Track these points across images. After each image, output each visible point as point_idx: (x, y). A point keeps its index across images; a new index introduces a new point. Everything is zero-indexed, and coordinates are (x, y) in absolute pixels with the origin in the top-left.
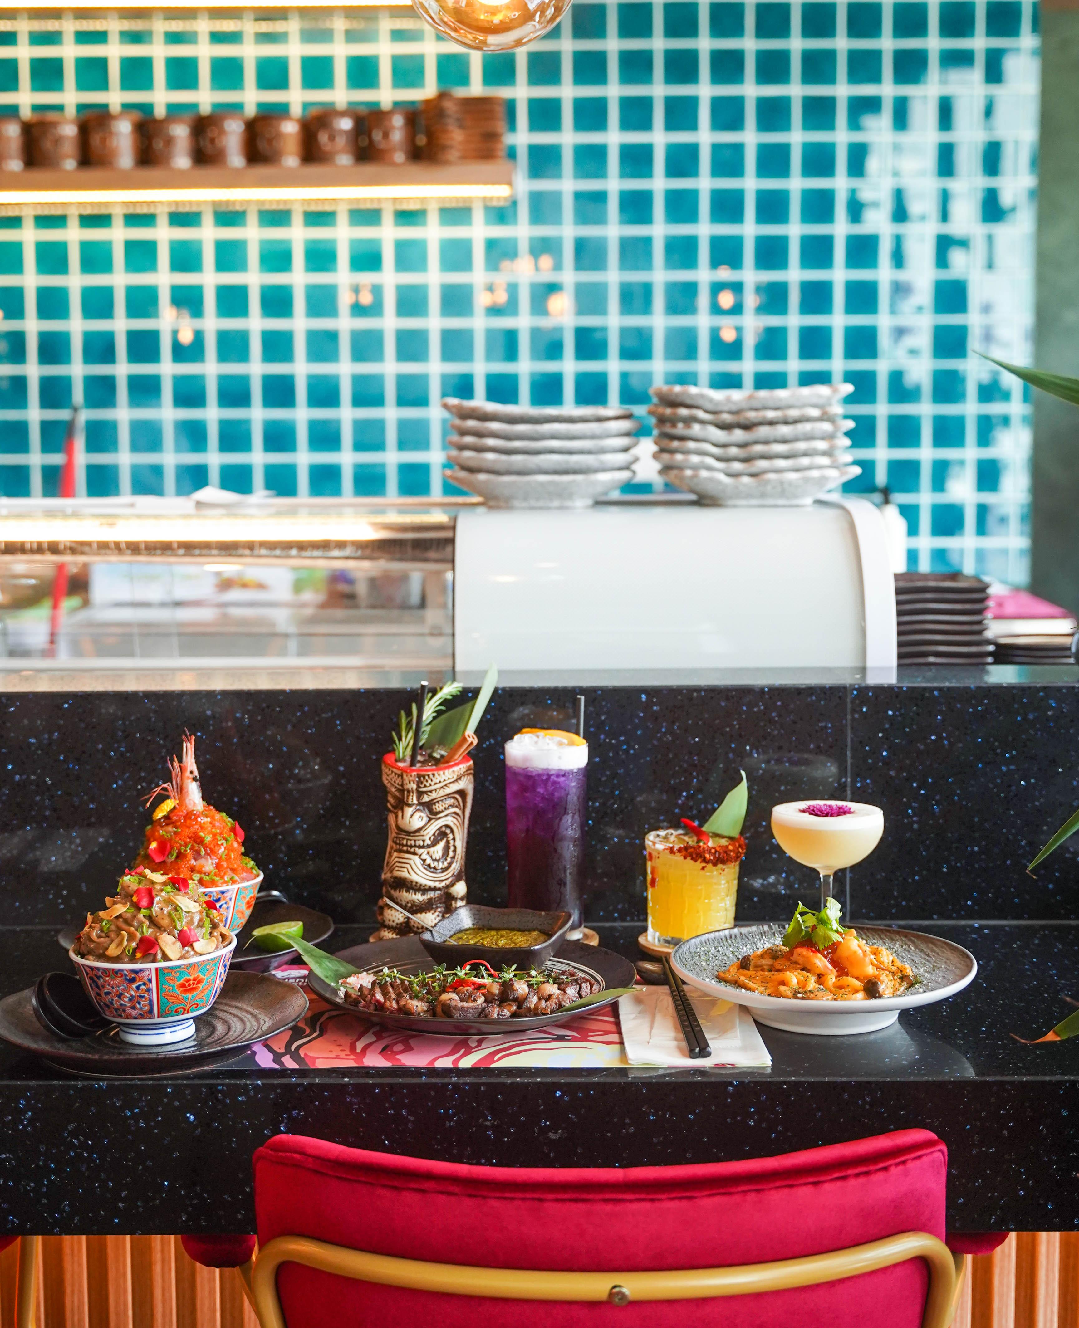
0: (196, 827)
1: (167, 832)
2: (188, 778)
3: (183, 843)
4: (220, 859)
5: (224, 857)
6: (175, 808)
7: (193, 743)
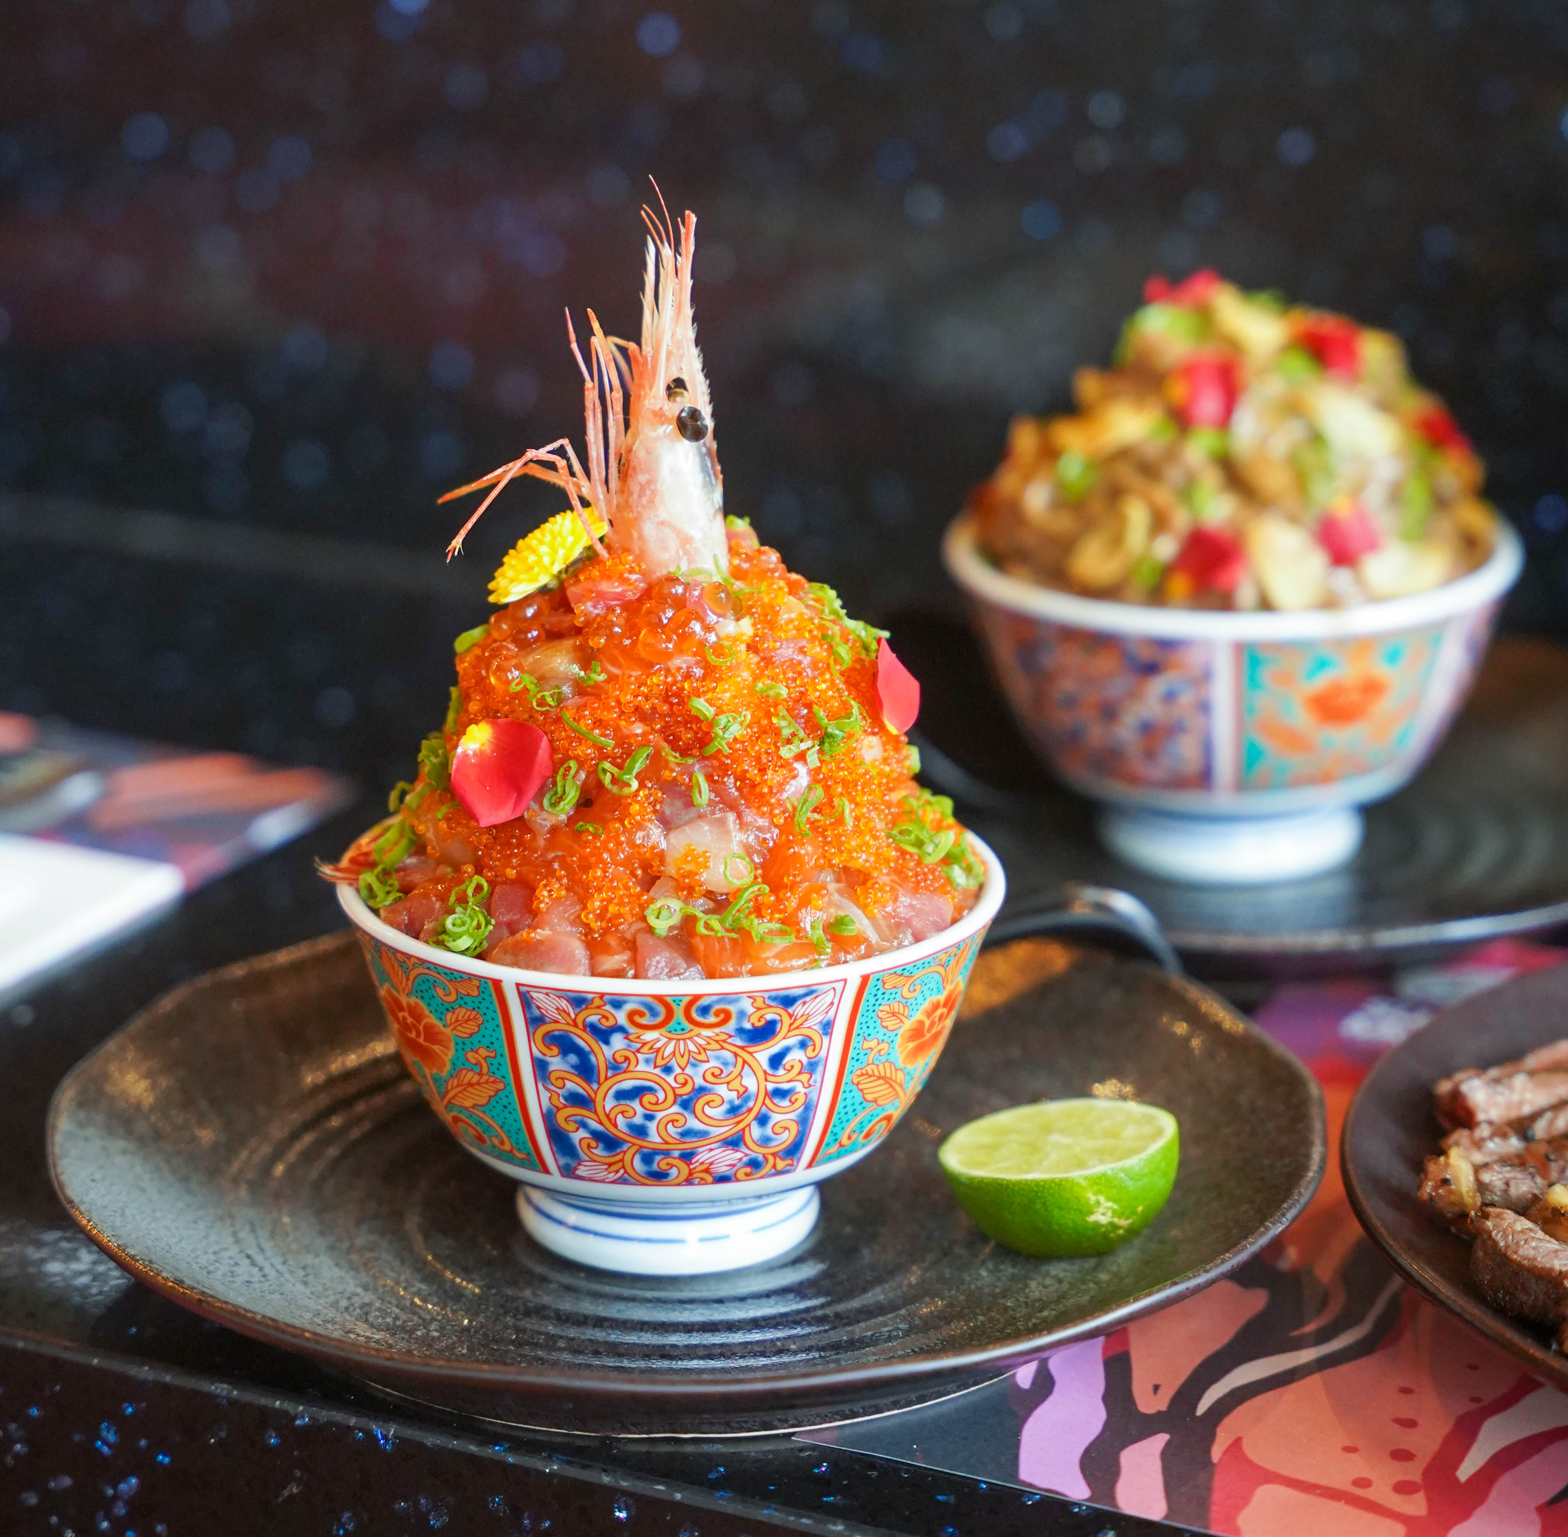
0: (680, 662)
1: (542, 680)
2: (659, 416)
3: (609, 743)
4: (788, 827)
5: (805, 816)
6: (589, 558)
7: (689, 246)
